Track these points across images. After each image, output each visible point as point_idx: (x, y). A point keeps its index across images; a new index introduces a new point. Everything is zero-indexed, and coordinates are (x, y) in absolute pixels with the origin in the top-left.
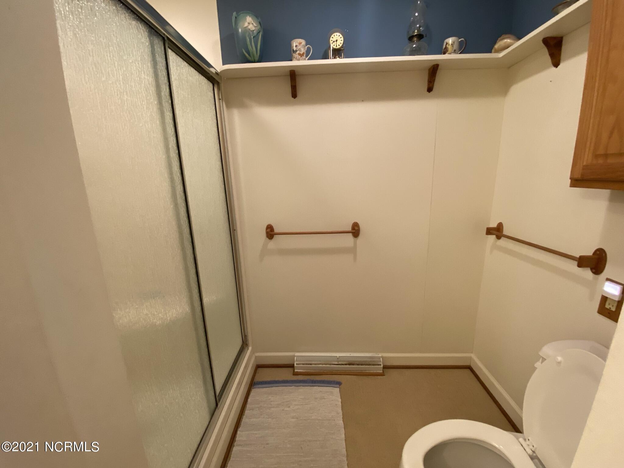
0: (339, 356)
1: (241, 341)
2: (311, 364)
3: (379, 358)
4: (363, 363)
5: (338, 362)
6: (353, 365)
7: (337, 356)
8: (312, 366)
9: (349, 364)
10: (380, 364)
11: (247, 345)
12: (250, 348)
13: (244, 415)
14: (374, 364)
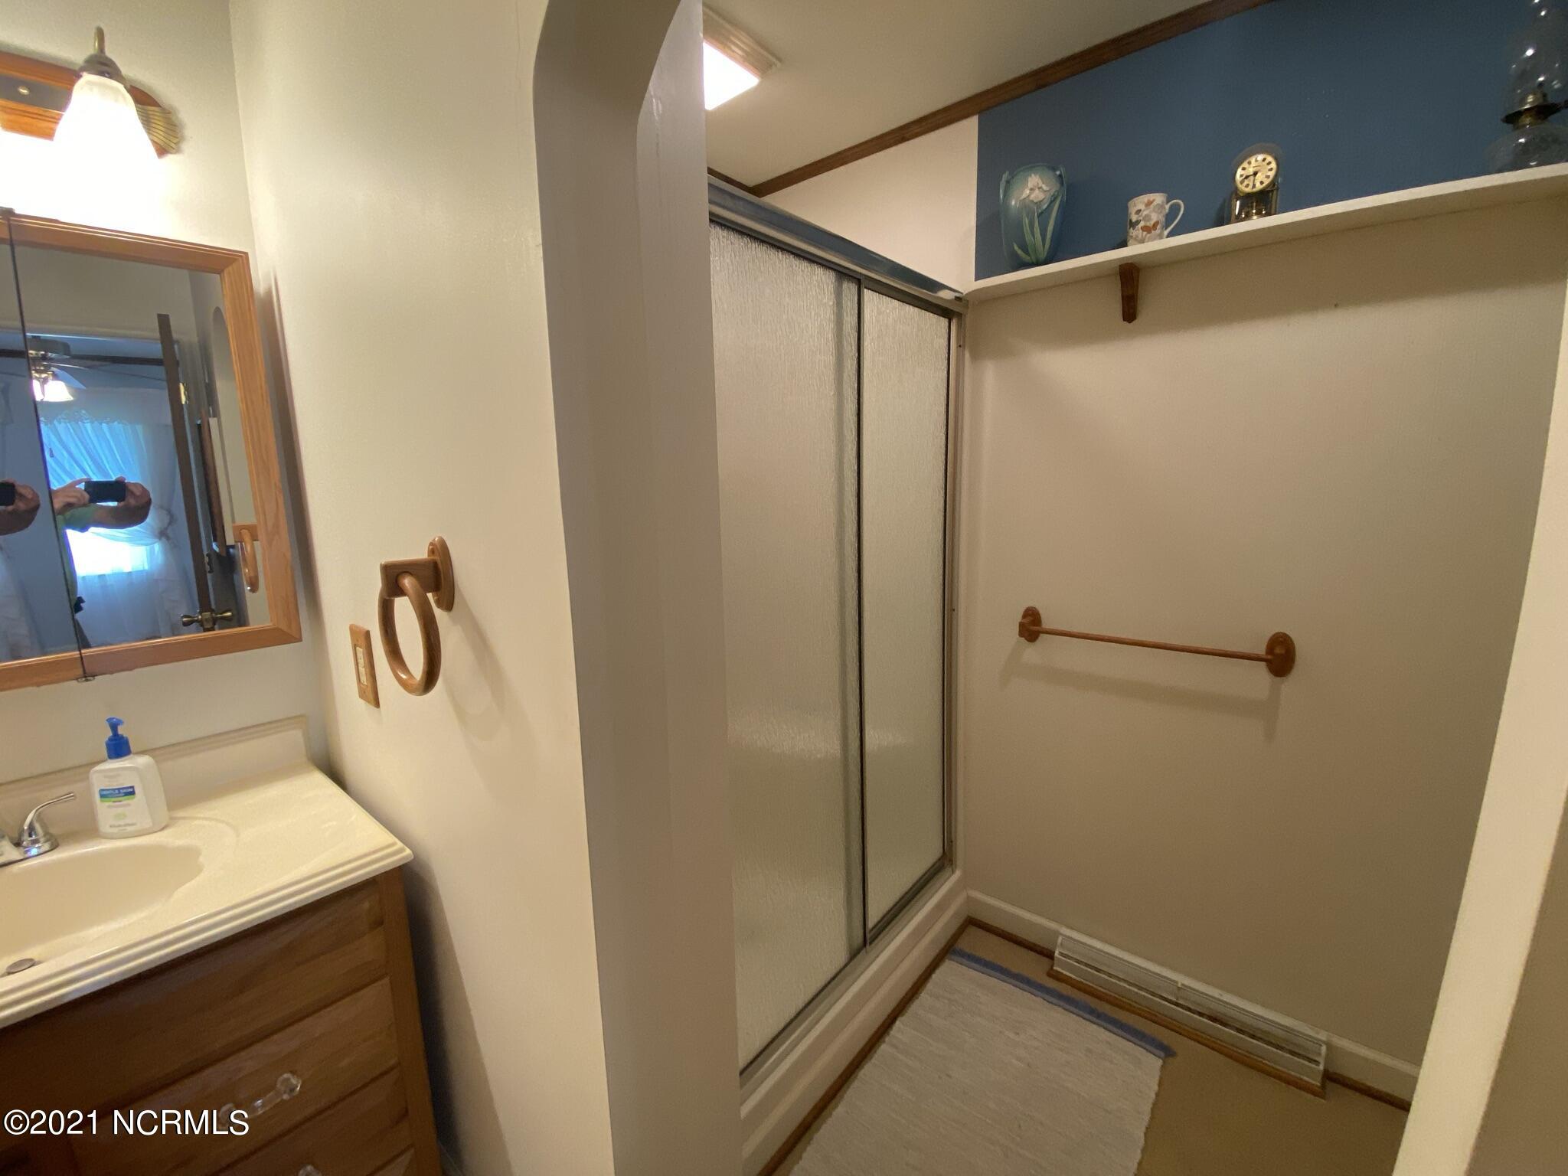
0: (1183, 985)
1: (941, 850)
2: (1098, 970)
3: (1319, 1043)
4: (1259, 1035)
5: (1177, 999)
6: (1225, 1025)
7: (1177, 982)
8: (1100, 974)
9: (1214, 1019)
10: (1315, 1061)
11: (952, 864)
12: (958, 873)
13: (917, 998)
14: (1295, 1053)
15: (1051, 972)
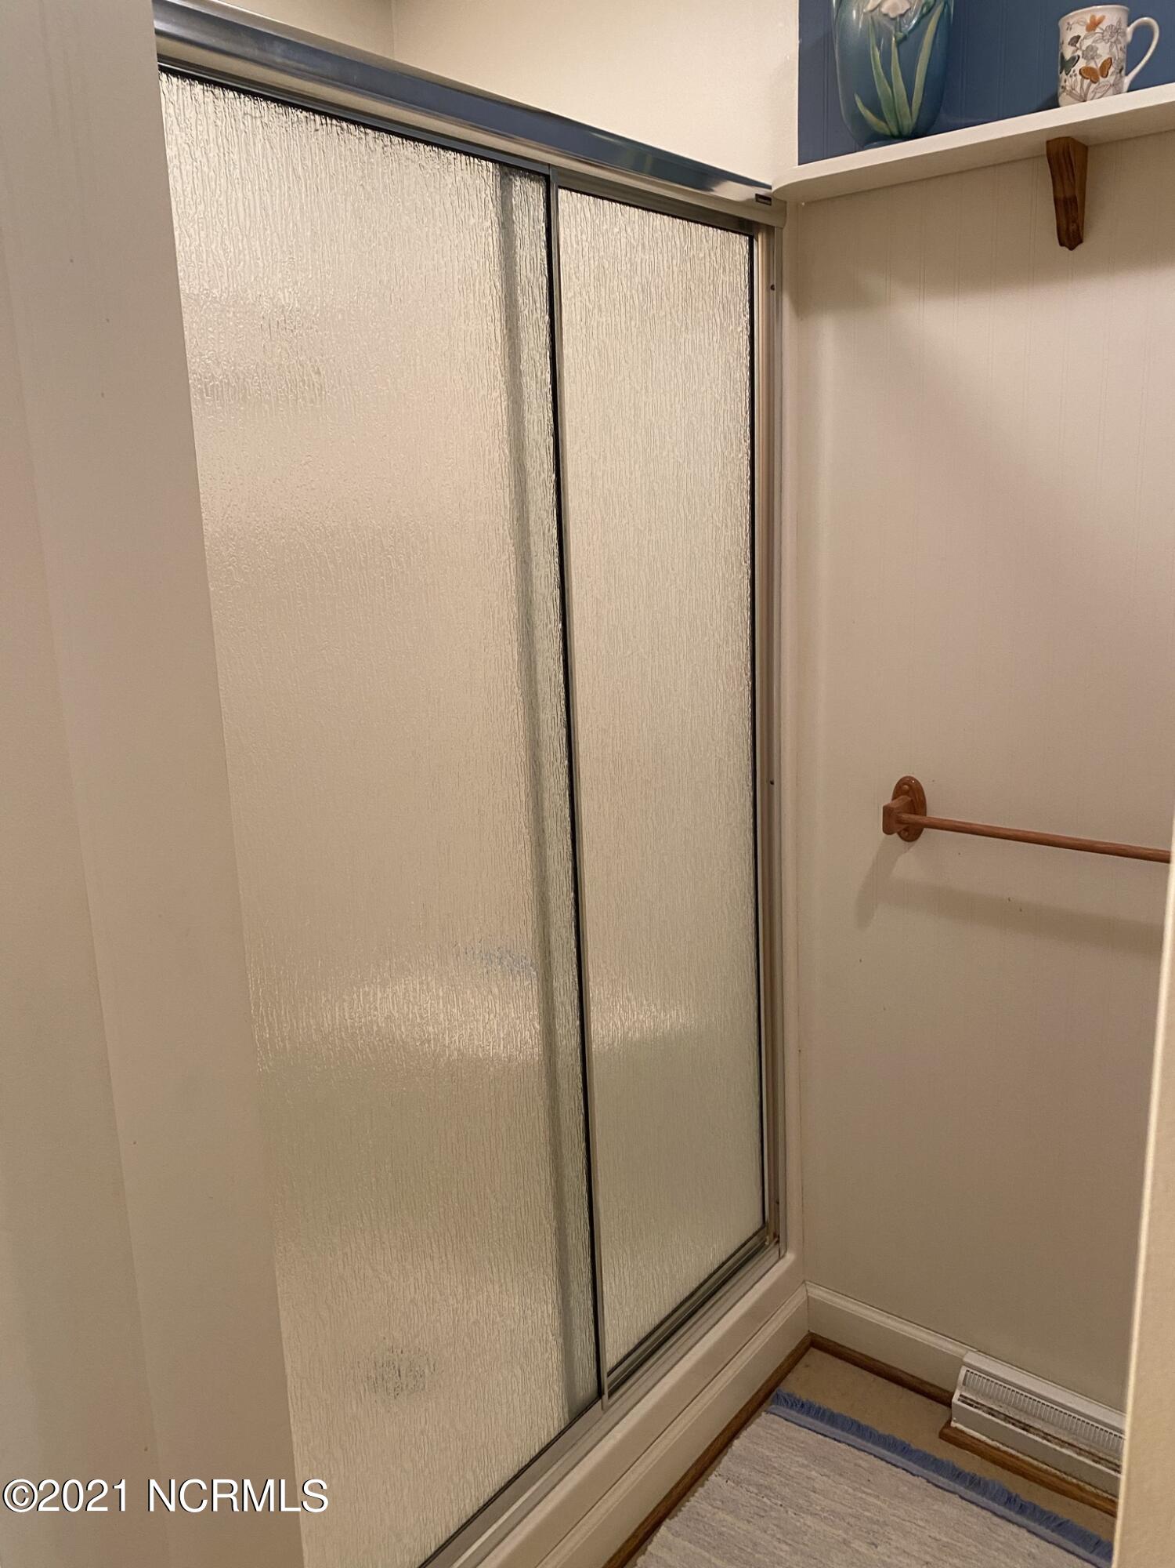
1: (757, 1216)
8: (1029, 1435)
11: (778, 1242)
13: (703, 1484)
15: (946, 1431)
